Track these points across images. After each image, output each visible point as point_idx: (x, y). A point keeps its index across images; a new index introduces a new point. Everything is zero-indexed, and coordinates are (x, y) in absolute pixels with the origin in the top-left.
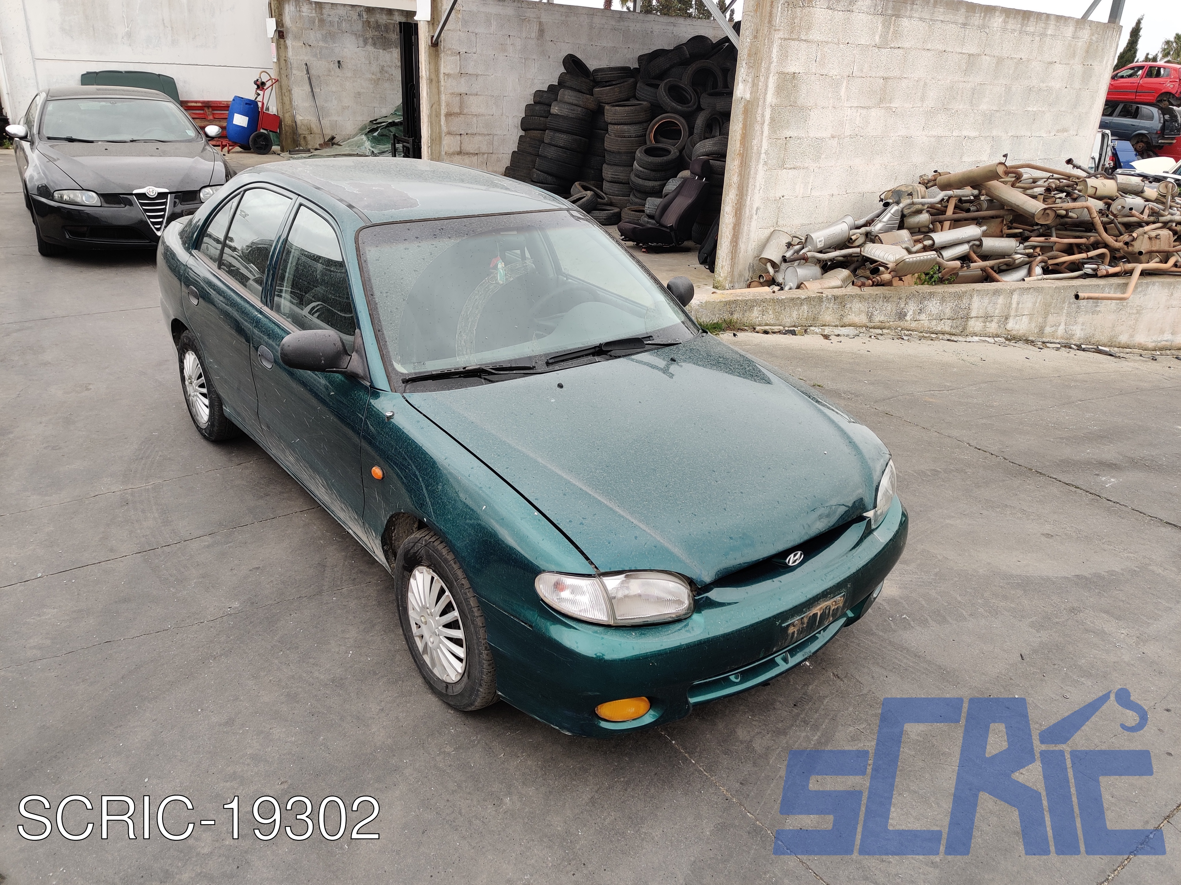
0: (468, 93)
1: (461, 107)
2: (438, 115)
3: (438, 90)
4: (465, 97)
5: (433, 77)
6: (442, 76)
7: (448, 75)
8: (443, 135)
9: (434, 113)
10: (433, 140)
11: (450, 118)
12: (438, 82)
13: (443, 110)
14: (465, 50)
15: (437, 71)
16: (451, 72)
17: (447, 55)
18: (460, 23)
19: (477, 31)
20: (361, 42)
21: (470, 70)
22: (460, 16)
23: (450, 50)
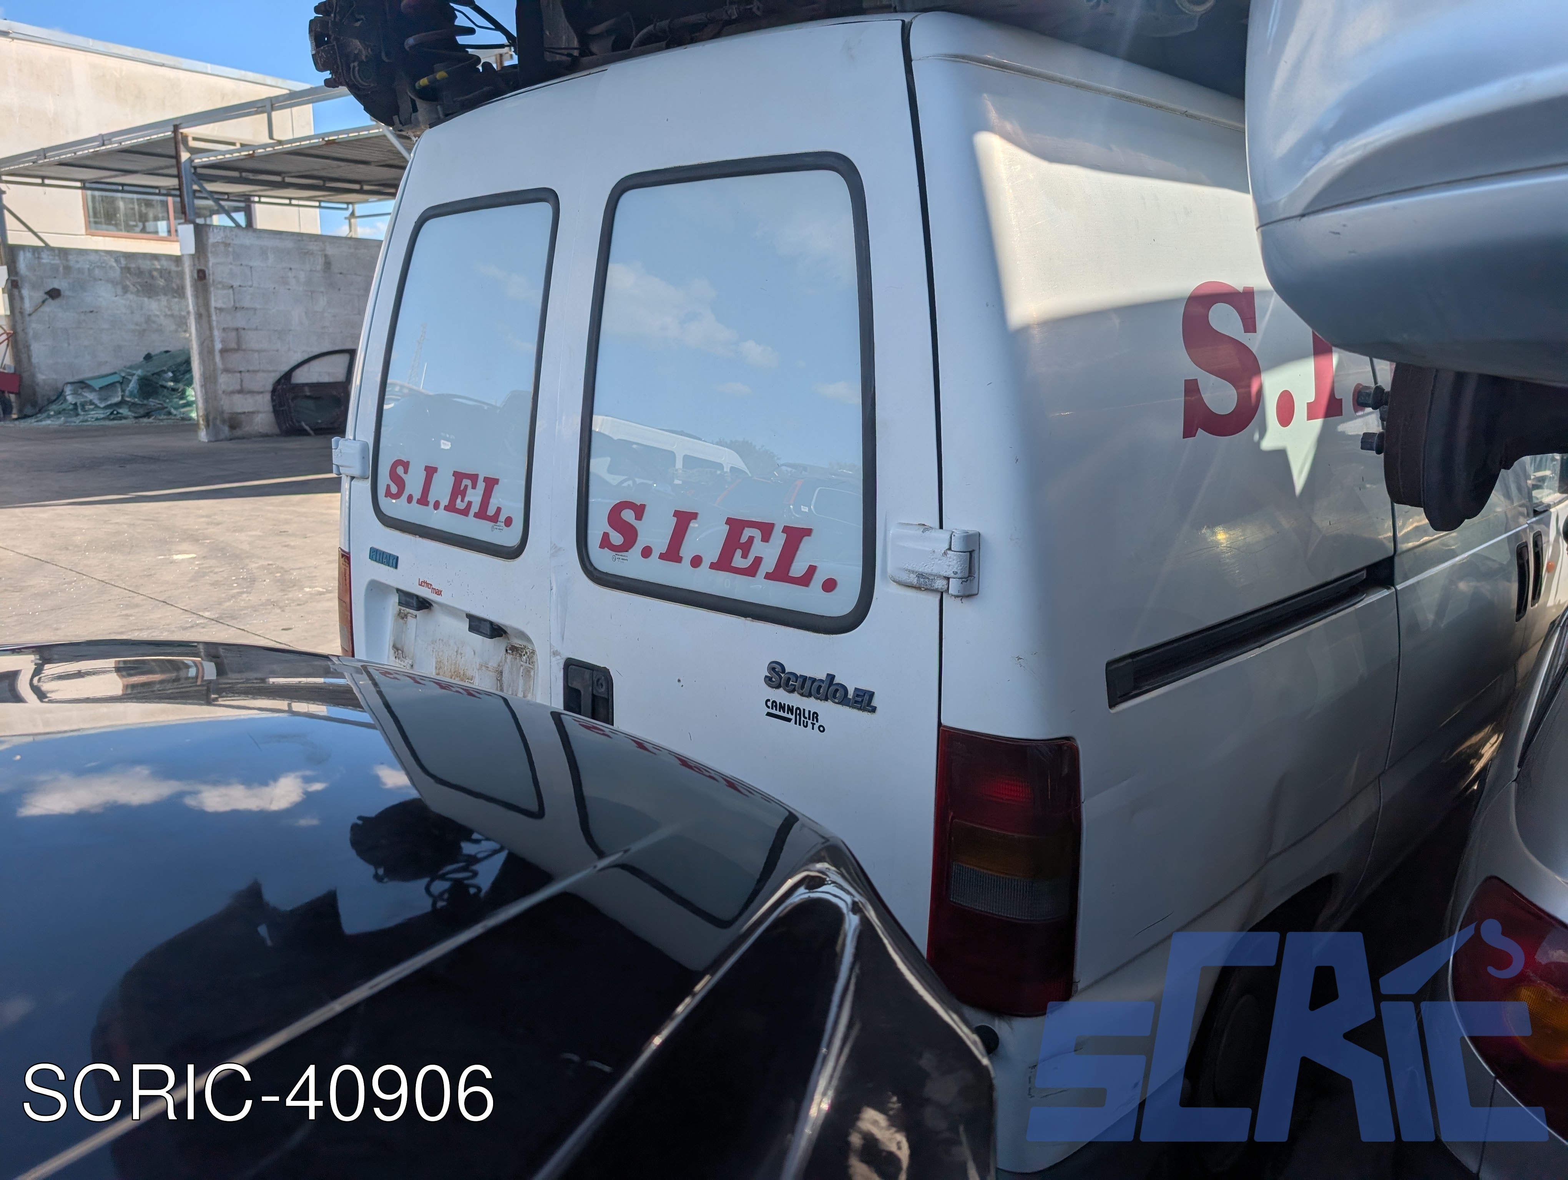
0: (245, 328)
1: (239, 342)
2: (211, 352)
3: (209, 325)
4: (242, 332)
5: (202, 311)
6: (213, 311)
7: (219, 309)
8: (219, 372)
9: (206, 350)
10: (207, 379)
11: (226, 354)
12: (209, 316)
13: (218, 346)
14: (238, 284)
15: (207, 305)
16: (224, 306)
17: (218, 288)
18: (231, 257)
19: (251, 264)
20: (119, 291)
21: (247, 304)
22: (231, 249)
23: (220, 283)
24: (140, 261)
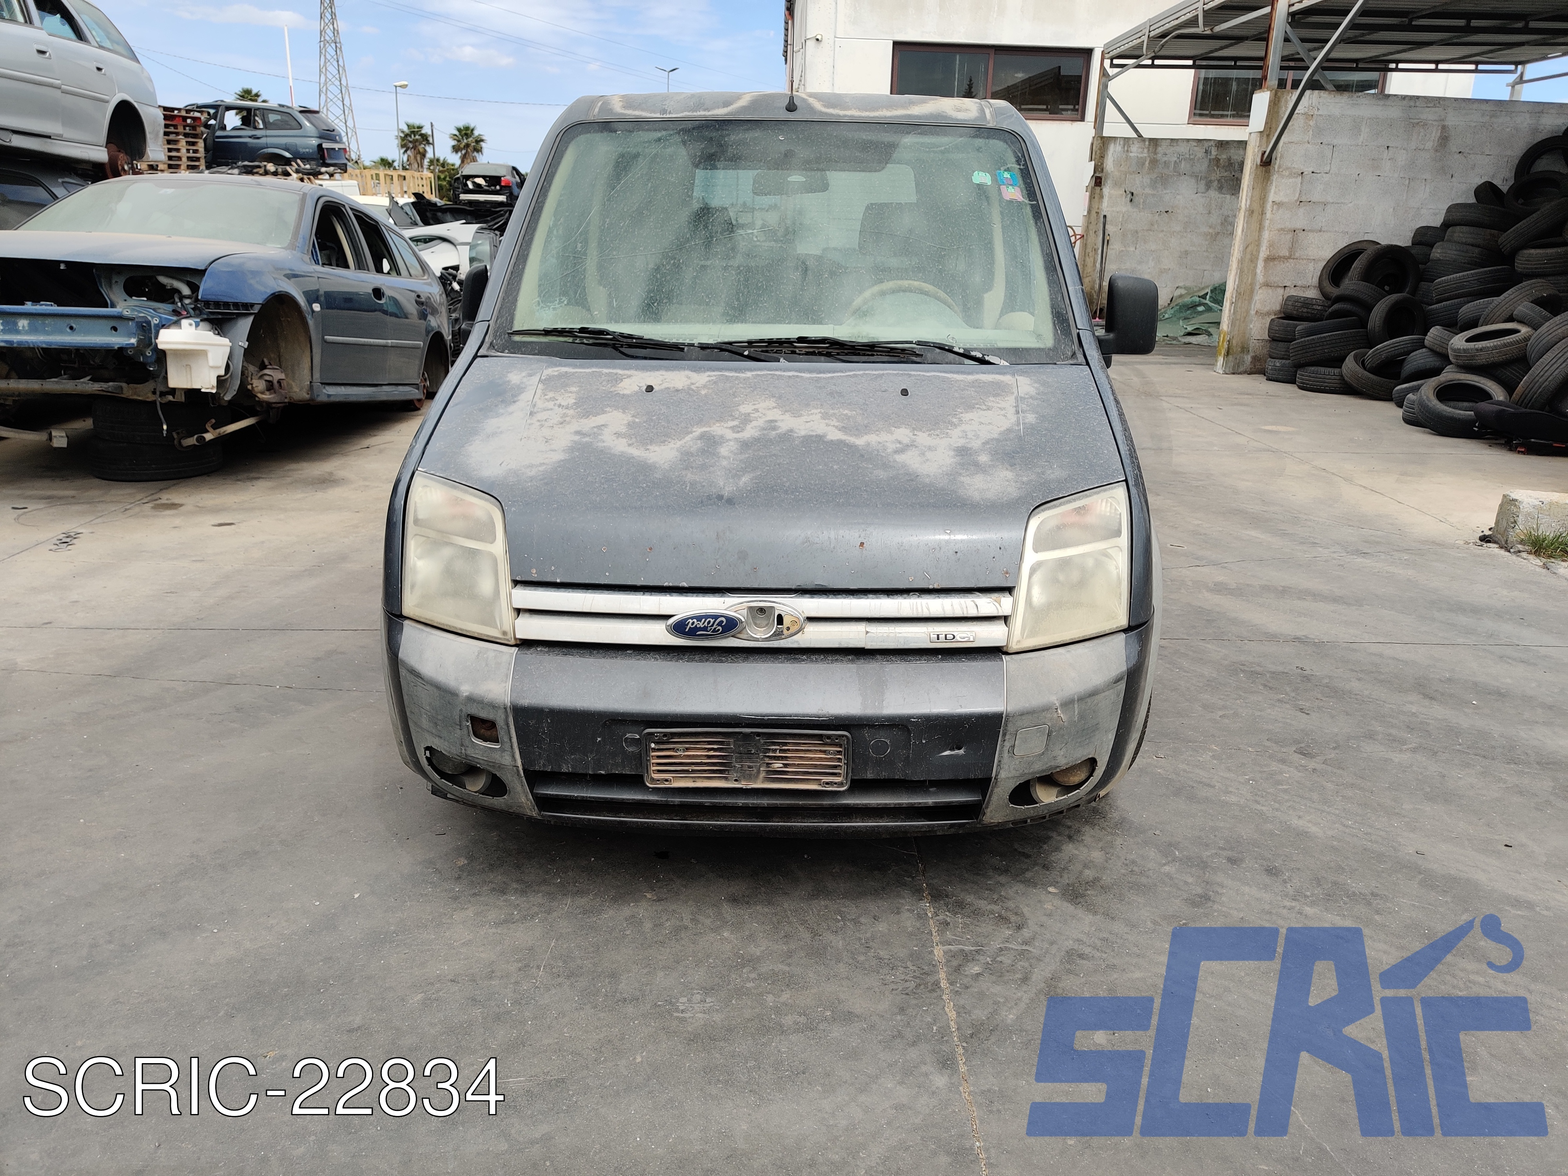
0: (1306, 228)
1: (1292, 249)
2: (1254, 260)
3: (1260, 224)
4: (1302, 235)
5: (1256, 207)
6: (1269, 205)
7: (1278, 204)
8: (1257, 287)
9: (1248, 256)
10: (1240, 294)
11: (1272, 264)
12: (1263, 213)
13: (1263, 253)
14: (1312, 169)
15: (1263, 199)
16: (1285, 200)
17: (1283, 177)
18: (1311, 132)
19: (1335, 142)
20: (1202, 186)
21: (1316, 197)
22: (1311, 123)
23: (1287, 168)
24: (1232, 151)
